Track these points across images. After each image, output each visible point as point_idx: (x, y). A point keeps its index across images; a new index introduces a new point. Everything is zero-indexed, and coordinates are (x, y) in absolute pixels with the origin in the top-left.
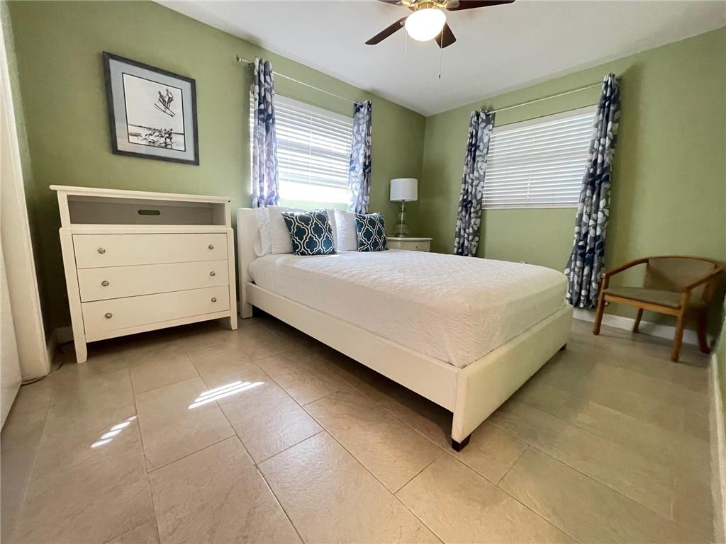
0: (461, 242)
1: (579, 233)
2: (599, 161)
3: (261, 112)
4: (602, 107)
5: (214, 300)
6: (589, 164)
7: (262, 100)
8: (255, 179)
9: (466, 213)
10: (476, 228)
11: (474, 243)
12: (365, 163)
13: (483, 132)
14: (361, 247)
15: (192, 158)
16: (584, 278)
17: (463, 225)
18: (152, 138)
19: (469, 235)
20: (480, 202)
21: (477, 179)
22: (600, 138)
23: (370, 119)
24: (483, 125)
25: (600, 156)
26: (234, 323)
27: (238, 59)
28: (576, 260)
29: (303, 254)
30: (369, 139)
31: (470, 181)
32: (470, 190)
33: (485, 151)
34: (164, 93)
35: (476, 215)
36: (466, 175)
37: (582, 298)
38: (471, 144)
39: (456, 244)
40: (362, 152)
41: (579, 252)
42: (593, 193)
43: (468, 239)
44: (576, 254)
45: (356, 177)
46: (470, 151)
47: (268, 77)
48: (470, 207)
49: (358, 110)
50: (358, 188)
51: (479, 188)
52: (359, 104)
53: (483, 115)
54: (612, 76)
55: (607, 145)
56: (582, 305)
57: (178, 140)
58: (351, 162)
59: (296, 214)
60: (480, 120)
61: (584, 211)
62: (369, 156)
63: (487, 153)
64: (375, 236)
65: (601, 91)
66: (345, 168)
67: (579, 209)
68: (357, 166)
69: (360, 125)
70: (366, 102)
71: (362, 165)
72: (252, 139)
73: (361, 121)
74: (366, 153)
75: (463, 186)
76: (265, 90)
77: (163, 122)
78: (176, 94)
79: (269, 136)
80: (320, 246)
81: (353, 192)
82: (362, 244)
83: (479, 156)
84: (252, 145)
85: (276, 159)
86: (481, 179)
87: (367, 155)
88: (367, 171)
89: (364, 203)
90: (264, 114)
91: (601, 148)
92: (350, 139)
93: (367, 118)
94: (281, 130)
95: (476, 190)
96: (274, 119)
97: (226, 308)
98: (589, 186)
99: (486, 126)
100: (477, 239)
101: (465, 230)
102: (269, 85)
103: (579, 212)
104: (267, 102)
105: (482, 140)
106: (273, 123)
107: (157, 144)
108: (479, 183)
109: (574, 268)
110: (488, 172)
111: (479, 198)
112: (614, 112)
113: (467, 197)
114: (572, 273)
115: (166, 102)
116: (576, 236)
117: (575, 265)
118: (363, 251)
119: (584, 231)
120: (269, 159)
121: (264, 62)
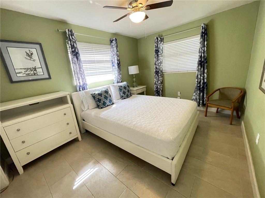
0: (157, 86)
1: (197, 81)
2: (203, 56)
3: (72, 51)
4: (202, 36)
5: (70, 133)
6: (199, 57)
7: (73, 47)
8: (76, 80)
9: (157, 76)
10: (161, 81)
11: (161, 86)
12: (118, 63)
13: (160, 45)
15: (47, 77)
16: (201, 97)
17: (157, 80)
18: (27, 72)
19: (159, 84)
20: (162, 71)
21: (160, 63)
22: (202, 47)
23: (117, 45)
24: (159, 42)
25: (203, 54)
26: (80, 139)
27: (58, 30)
28: (197, 91)
29: (102, 108)
30: (118, 53)
31: (157, 64)
32: (158, 67)
34: (28, 52)
35: (161, 76)
36: (155, 62)
37: (201, 103)
38: (156, 50)
39: (155, 87)
40: (116, 59)
41: (198, 88)
42: (201, 68)
43: (159, 85)
44: (197, 89)
45: (115, 69)
46: (156, 52)
47: (73, 37)
48: (159, 74)
49: (111, 42)
50: (117, 73)
51: (161, 66)
52: (112, 39)
53: (159, 39)
54: (204, 24)
55: (205, 50)
56: (201, 106)
57: (40, 71)
58: (112, 63)
59: (96, 93)
60: (158, 41)
61: (199, 74)
62: (119, 59)
63: (162, 53)
64: (127, 93)
65: (201, 30)
66: (110, 65)
68: (115, 64)
69: (113, 48)
70: (114, 38)
71: (117, 64)
72: (71, 63)
73: (114, 46)
74: (117, 59)
75: (155, 66)
76: (73, 42)
77: (31, 65)
78: (34, 51)
79: (78, 61)
80: (108, 103)
81: (115, 75)
82: (122, 97)
83: (159, 54)
84: (72, 65)
85: (83, 70)
86: (161, 63)
87: (118, 59)
88: (119, 65)
89: (120, 78)
90: (74, 52)
91: (203, 51)
92: (111, 54)
93: (116, 45)
94: (82, 57)
95: (160, 67)
96: (79, 54)
98: (200, 65)
99: (161, 43)
100: (162, 85)
101: (157, 82)
102: (74, 40)
103: (197, 74)
104: (75, 47)
105: (160, 48)
106: (79, 56)
107: (30, 75)
108: (161, 65)
109: (197, 93)
110: (163, 60)
111: (161, 70)
112: (206, 37)
113: (157, 70)
114: (196, 95)
115: (30, 55)
116: (196, 82)
117: (197, 92)
118: (123, 99)
119: (199, 81)
120: (80, 70)
121: (70, 30)
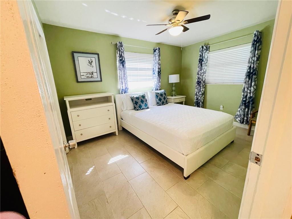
0: (197, 97)
1: (244, 95)
2: (252, 67)
3: (120, 60)
4: (253, 44)
5: (111, 127)
6: (248, 68)
7: (121, 56)
8: (120, 84)
9: (199, 86)
10: (203, 92)
11: (202, 98)
12: (158, 71)
13: (205, 54)
14: (158, 104)
15: (100, 80)
16: (246, 113)
17: (198, 91)
18: (87, 75)
19: (200, 95)
20: (204, 82)
21: (203, 73)
22: (252, 57)
23: (160, 54)
24: (205, 51)
25: (252, 65)
26: (117, 134)
27: (112, 43)
28: (242, 106)
29: (138, 110)
30: (160, 62)
31: (200, 74)
32: (200, 77)
33: (206, 61)
34: (90, 60)
35: (202, 87)
36: (198, 71)
37: (245, 121)
38: (200, 59)
39: (195, 98)
40: (157, 67)
41: (244, 103)
42: (249, 80)
43: (200, 96)
44: (242, 104)
45: (155, 76)
46: (200, 62)
47: (122, 48)
48: (200, 84)
49: (155, 51)
50: (156, 81)
51: (204, 77)
52: (155, 49)
53: (205, 47)
54: (258, 31)
55: (255, 60)
56: (244, 123)
57: (95, 74)
58: (153, 71)
59: (134, 97)
60: (204, 49)
61: (246, 87)
62: (160, 68)
63: (207, 62)
64: (163, 100)
65: (252, 38)
66: (151, 73)
67: (244, 85)
68: (156, 72)
69: (156, 57)
70: (158, 48)
71: (157, 72)
72: (118, 69)
73: (156, 55)
74: (159, 67)
75: (197, 76)
76: (121, 52)
77: (90, 70)
78: (93, 59)
79: (124, 68)
80: (143, 106)
81: (154, 82)
82: (158, 103)
83: (203, 64)
84: (118, 71)
85: (127, 76)
86: (204, 73)
87: (159, 68)
88: (159, 74)
89: (159, 86)
90: (121, 61)
91: (253, 61)
92: (153, 62)
93: (159, 54)
94: (127, 65)
95: (202, 77)
96: (125, 62)
97: (114, 129)
98: (248, 77)
99: (206, 51)
100: (203, 96)
101: (198, 93)
102: (123, 50)
103: (243, 87)
104: (122, 56)
105: (204, 57)
106: (125, 63)
107: (89, 77)
108: (204, 75)
109: (242, 109)
110: (207, 70)
111: (204, 80)
112: (258, 46)
113: (199, 80)
114: (241, 111)
115: (91, 63)
116: (242, 96)
117: (242, 107)
118: (158, 105)
119: (245, 94)
120: (124, 76)
121: (120, 42)
